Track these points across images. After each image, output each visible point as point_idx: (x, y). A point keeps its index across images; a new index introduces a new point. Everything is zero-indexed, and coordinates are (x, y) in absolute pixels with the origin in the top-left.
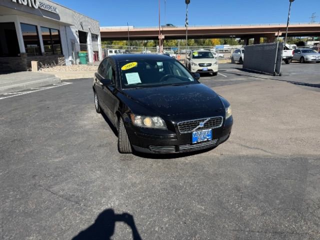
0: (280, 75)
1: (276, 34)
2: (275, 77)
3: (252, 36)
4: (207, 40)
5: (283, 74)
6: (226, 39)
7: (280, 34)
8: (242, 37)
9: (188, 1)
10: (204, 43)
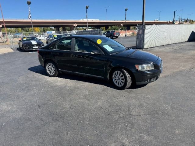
1: (74, 25)
3: (61, 26)
4: (31, 29)
6: (44, 28)
7: (76, 25)
8: (55, 27)
9: (29, 3)
10: (29, 30)
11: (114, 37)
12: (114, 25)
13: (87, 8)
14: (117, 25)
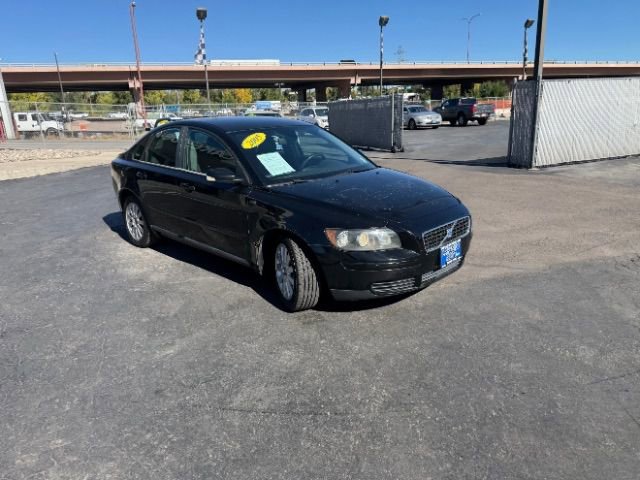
0: (402, 151)
1: (352, 81)
2: (396, 154)
3: (310, 85)
4: (227, 92)
5: (406, 148)
7: (359, 81)
8: (294, 86)
9: (201, 15)
10: (221, 96)
11: (473, 119)
12: (493, 79)
13: (383, 22)
14: (501, 78)
